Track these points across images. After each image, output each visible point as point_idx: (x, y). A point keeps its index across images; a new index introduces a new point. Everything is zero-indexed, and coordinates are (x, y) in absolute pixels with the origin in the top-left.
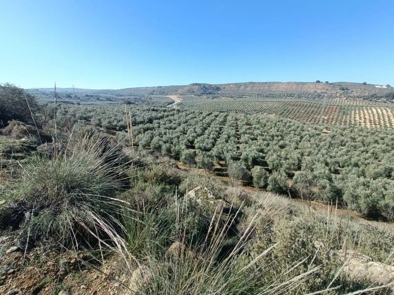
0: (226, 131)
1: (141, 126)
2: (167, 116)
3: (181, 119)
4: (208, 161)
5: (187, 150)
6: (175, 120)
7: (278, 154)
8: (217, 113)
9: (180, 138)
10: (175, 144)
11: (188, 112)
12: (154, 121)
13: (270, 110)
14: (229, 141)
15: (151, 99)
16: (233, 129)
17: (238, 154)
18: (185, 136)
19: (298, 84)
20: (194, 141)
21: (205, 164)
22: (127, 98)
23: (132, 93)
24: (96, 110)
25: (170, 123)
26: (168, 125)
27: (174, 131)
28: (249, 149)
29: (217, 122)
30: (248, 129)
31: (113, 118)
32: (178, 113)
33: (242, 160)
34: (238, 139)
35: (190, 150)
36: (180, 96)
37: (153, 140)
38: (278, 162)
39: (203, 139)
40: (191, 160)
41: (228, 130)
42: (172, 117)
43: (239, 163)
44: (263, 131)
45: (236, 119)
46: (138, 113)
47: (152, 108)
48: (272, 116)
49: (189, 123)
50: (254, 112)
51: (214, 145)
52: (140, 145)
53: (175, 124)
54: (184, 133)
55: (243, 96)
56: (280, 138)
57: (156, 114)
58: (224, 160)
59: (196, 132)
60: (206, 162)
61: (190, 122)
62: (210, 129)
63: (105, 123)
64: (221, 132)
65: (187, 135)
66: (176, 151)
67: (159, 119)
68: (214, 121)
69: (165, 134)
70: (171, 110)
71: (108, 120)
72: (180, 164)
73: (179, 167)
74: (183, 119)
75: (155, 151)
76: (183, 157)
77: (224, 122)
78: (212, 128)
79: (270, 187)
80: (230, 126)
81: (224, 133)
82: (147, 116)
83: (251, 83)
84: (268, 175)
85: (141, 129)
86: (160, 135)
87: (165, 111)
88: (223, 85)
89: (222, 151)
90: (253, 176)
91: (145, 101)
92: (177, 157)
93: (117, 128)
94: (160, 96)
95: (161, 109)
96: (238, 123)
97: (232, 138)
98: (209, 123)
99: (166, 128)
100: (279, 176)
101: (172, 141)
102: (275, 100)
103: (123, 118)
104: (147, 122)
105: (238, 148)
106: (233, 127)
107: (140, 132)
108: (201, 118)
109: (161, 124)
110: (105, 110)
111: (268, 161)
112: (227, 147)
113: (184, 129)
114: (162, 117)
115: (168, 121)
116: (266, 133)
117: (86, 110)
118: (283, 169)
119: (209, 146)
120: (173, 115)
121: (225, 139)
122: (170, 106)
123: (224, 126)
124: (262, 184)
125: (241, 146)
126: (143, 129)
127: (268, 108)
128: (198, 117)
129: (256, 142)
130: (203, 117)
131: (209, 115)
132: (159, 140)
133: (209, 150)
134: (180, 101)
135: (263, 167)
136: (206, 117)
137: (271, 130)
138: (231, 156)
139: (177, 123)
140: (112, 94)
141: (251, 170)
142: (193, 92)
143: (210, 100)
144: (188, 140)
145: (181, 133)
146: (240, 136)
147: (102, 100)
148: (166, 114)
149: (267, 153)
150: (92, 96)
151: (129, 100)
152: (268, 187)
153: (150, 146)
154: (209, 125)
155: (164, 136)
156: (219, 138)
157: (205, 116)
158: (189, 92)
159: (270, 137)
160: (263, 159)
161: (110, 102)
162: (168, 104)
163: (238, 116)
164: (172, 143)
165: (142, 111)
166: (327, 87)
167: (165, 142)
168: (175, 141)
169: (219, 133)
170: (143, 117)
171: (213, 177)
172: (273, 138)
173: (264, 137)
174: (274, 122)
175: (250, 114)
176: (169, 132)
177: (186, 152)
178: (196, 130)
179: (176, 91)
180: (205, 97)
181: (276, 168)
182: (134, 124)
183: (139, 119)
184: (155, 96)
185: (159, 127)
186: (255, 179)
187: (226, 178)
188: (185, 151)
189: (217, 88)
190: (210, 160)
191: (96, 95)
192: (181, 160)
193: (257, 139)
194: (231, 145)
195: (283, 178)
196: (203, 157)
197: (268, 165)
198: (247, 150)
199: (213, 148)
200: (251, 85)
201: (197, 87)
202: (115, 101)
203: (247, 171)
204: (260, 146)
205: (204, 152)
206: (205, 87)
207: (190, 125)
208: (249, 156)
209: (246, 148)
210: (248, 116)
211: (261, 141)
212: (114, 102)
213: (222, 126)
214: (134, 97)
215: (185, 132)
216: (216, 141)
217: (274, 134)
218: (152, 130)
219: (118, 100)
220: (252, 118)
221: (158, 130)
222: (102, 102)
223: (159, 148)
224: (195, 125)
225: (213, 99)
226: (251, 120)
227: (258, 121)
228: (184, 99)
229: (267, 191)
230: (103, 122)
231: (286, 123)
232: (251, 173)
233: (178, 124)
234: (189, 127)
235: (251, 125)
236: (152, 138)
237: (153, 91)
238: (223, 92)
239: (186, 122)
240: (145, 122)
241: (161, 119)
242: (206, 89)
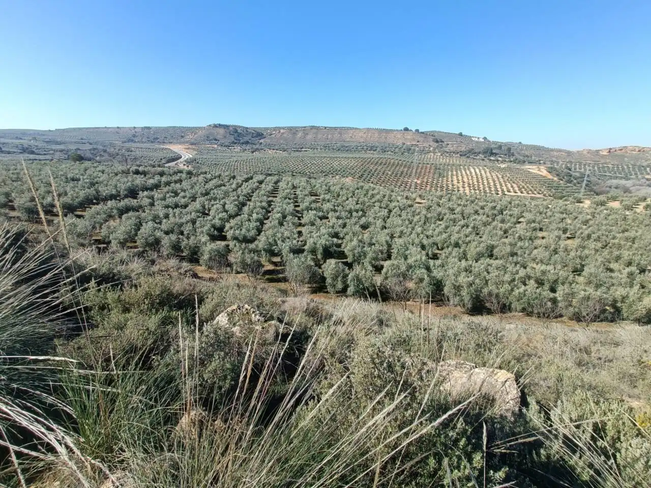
0: (279, 206)
1: (110, 203)
2: (168, 184)
3: (197, 188)
4: (252, 258)
5: (213, 244)
6: (184, 191)
7: (360, 238)
8: (261, 177)
9: (198, 222)
10: (188, 234)
11: (209, 176)
12: (141, 192)
13: (344, 171)
14: (285, 223)
15: (129, 150)
16: (289, 204)
17: (300, 243)
18: (205, 219)
19: (381, 131)
20: (224, 227)
21: (247, 265)
22: (73, 147)
23: (84, 137)
25: (174, 197)
26: (170, 201)
27: (184, 211)
28: (317, 234)
29: (263, 192)
30: (314, 201)
32: (190, 178)
33: (308, 252)
34: (299, 219)
35: (218, 242)
36: (190, 146)
37: (142, 230)
38: (360, 250)
39: (239, 223)
40: (222, 260)
41: (281, 205)
42: (178, 185)
43: (302, 257)
44: (336, 204)
45: (294, 187)
46: (103, 177)
47: (134, 168)
48: (347, 180)
49: (212, 195)
50: (320, 174)
51: (259, 231)
52: (113, 241)
53: (184, 197)
54: (204, 213)
55: (302, 148)
56: (360, 213)
57: (144, 179)
58: (279, 256)
59: (227, 212)
60: (249, 261)
61: (214, 194)
62: (252, 204)
63: (21, 201)
64: (270, 209)
65: (209, 218)
66: (190, 247)
67: (151, 189)
68: (257, 191)
70: (175, 173)
72: (201, 270)
73: (200, 275)
74: (199, 189)
75: (146, 251)
76: (206, 257)
77: (274, 192)
78: (255, 202)
79: (351, 290)
80: (285, 198)
81: (275, 211)
82: (124, 184)
83: (313, 127)
84: (347, 271)
85: (112, 209)
86: (156, 219)
87: (162, 174)
88: (266, 129)
89: (275, 240)
90: (325, 275)
91: (118, 154)
92: (194, 258)
93: (56, 210)
94: (148, 145)
95: (153, 170)
96: (297, 193)
97: (289, 218)
98: (248, 194)
99: (167, 207)
100: (363, 272)
101: (182, 229)
102: (351, 156)
103: (68, 189)
104: (126, 196)
105: (300, 233)
106: (289, 199)
107: (110, 217)
108: (234, 186)
109: (155, 200)
110: (18, 174)
111: (346, 251)
112: (283, 234)
113: (204, 207)
114: (157, 186)
115: (170, 194)
116: (340, 207)
118: (368, 259)
119: (253, 233)
120: (180, 181)
121: (277, 221)
122: (172, 164)
123: (274, 199)
124: (340, 286)
125: (303, 229)
126: (118, 209)
127: (341, 169)
128: (227, 184)
129: (327, 223)
130: (237, 184)
131: (247, 180)
132: (155, 229)
133: (252, 240)
134: (191, 156)
135: (339, 261)
136: (242, 184)
137: (347, 202)
138: (290, 248)
139: (188, 195)
140: (35, 139)
141: (323, 266)
142: (216, 140)
143: (247, 155)
144: (213, 226)
145: (198, 214)
146: (302, 214)
147: (8, 153)
148: (164, 179)
149: (343, 239)
151: (79, 152)
152: (349, 289)
153: (135, 242)
154: (249, 197)
155: (164, 221)
156: (268, 218)
157: (240, 181)
158: (207, 140)
159: (347, 213)
160: (338, 248)
161: (32, 156)
162: (169, 161)
163: (296, 182)
164: (182, 233)
165: (111, 175)
166: (418, 137)
167: (167, 233)
168: (187, 229)
169: (268, 210)
170: (116, 186)
171: (262, 285)
172: (351, 215)
173: (338, 214)
174: (351, 189)
175: (315, 178)
176: (174, 213)
177: (209, 248)
178: (227, 206)
179: (182, 137)
180: (238, 148)
181: (358, 260)
182: (95, 201)
183: (104, 191)
184: (138, 145)
185: (152, 204)
186: (329, 281)
187: (283, 284)
188: (208, 245)
189: (259, 134)
190: (256, 258)
192: (201, 262)
193: (327, 218)
194: (287, 230)
195: (368, 273)
196: (243, 253)
197: (346, 256)
198: (315, 236)
199: (258, 238)
200: (314, 131)
201: (222, 131)
202: (45, 154)
203: (316, 268)
204: (333, 227)
205: (244, 245)
206: (236, 131)
207: (215, 199)
208: (318, 246)
209: (312, 232)
210: (313, 181)
211: (334, 220)
212: (41, 157)
213: (270, 199)
214: (91, 147)
215: (207, 212)
216: (262, 224)
217: (353, 208)
218: (138, 211)
219: (51, 152)
220: (319, 184)
221: (150, 210)
223: (155, 244)
224: (223, 198)
225: (253, 152)
226: (317, 187)
227: (327, 188)
228: (200, 152)
229: (347, 297)
230: (17, 199)
231: (367, 191)
232: (323, 272)
233: (190, 198)
234: (213, 202)
235: (317, 195)
236: (138, 226)
237: (133, 136)
238: (268, 140)
239: (207, 194)
240: (119, 196)
241: (155, 190)
242: (240, 135)
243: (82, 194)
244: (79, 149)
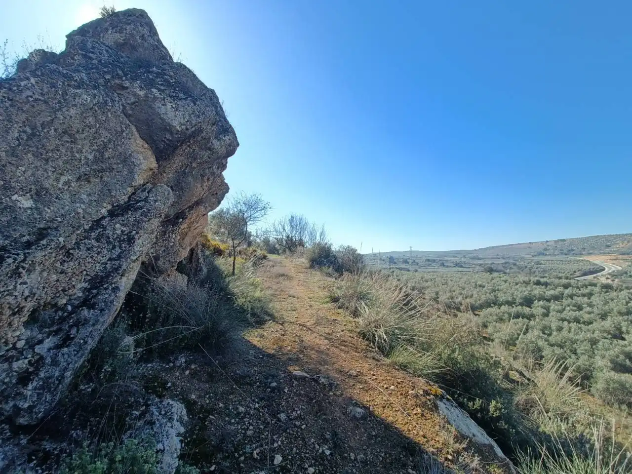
1: (504, 308)
2: (571, 296)
3: (613, 305)
6: (592, 306)
15: (538, 263)
22: (489, 262)
23: (500, 253)
24: (435, 279)
25: (575, 311)
26: (569, 314)
31: (458, 292)
32: (606, 292)
36: (619, 256)
42: (585, 300)
46: (504, 286)
47: (535, 279)
52: (496, 340)
53: (589, 313)
57: (544, 290)
63: (443, 298)
65: (623, 342)
66: (578, 368)
67: (549, 300)
69: (560, 329)
70: (585, 286)
71: (448, 295)
76: (600, 386)
82: (521, 292)
85: (504, 313)
86: (546, 330)
87: (567, 286)
91: (526, 267)
93: (462, 308)
94: (561, 257)
95: (557, 281)
99: (563, 320)
103: (475, 292)
104: (521, 304)
107: (501, 320)
109: (551, 311)
110: (447, 280)
114: (557, 298)
115: (571, 307)
117: (422, 278)
134: (620, 268)
139: (597, 312)
140: (464, 257)
145: (605, 335)
147: (448, 267)
148: (567, 291)
150: (434, 261)
151: (492, 266)
153: (516, 346)
155: (555, 333)
161: (460, 269)
165: (512, 284)
170: (513, 294)
176: (570, 328)
179: (608, 246)
183: (502, 297)
184: (549, 258)
185: (546, 315)
191: (441, 258)
192: (593, 391)
202: (469, 268)
212: (466, 269)
214: (503, 261)
218: (530, 320)
219: (473, 266)
221: (541, 320)
222: (447, 269)
230: (442, 296)
237: (544, 250)
240: (515, 303)
241: (552, 301)
243: (483, 298)
244: (494, 263)
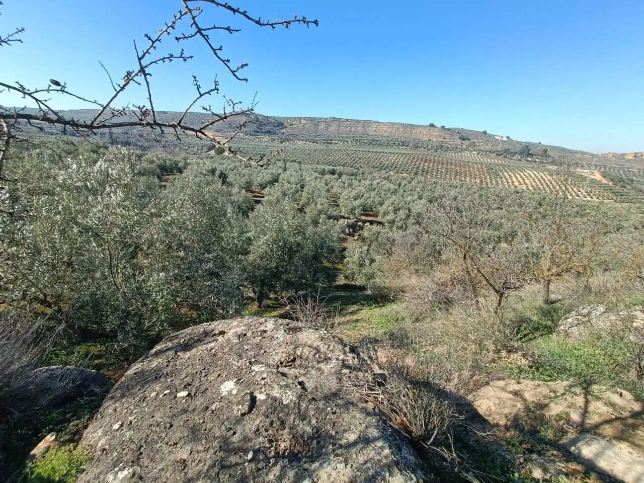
55: (331, 140)
158: (230, 127)
180: (265, 138)
200: (336, 123)
201: (244, 119)
238: (289, 131)
242: (261, 124)
